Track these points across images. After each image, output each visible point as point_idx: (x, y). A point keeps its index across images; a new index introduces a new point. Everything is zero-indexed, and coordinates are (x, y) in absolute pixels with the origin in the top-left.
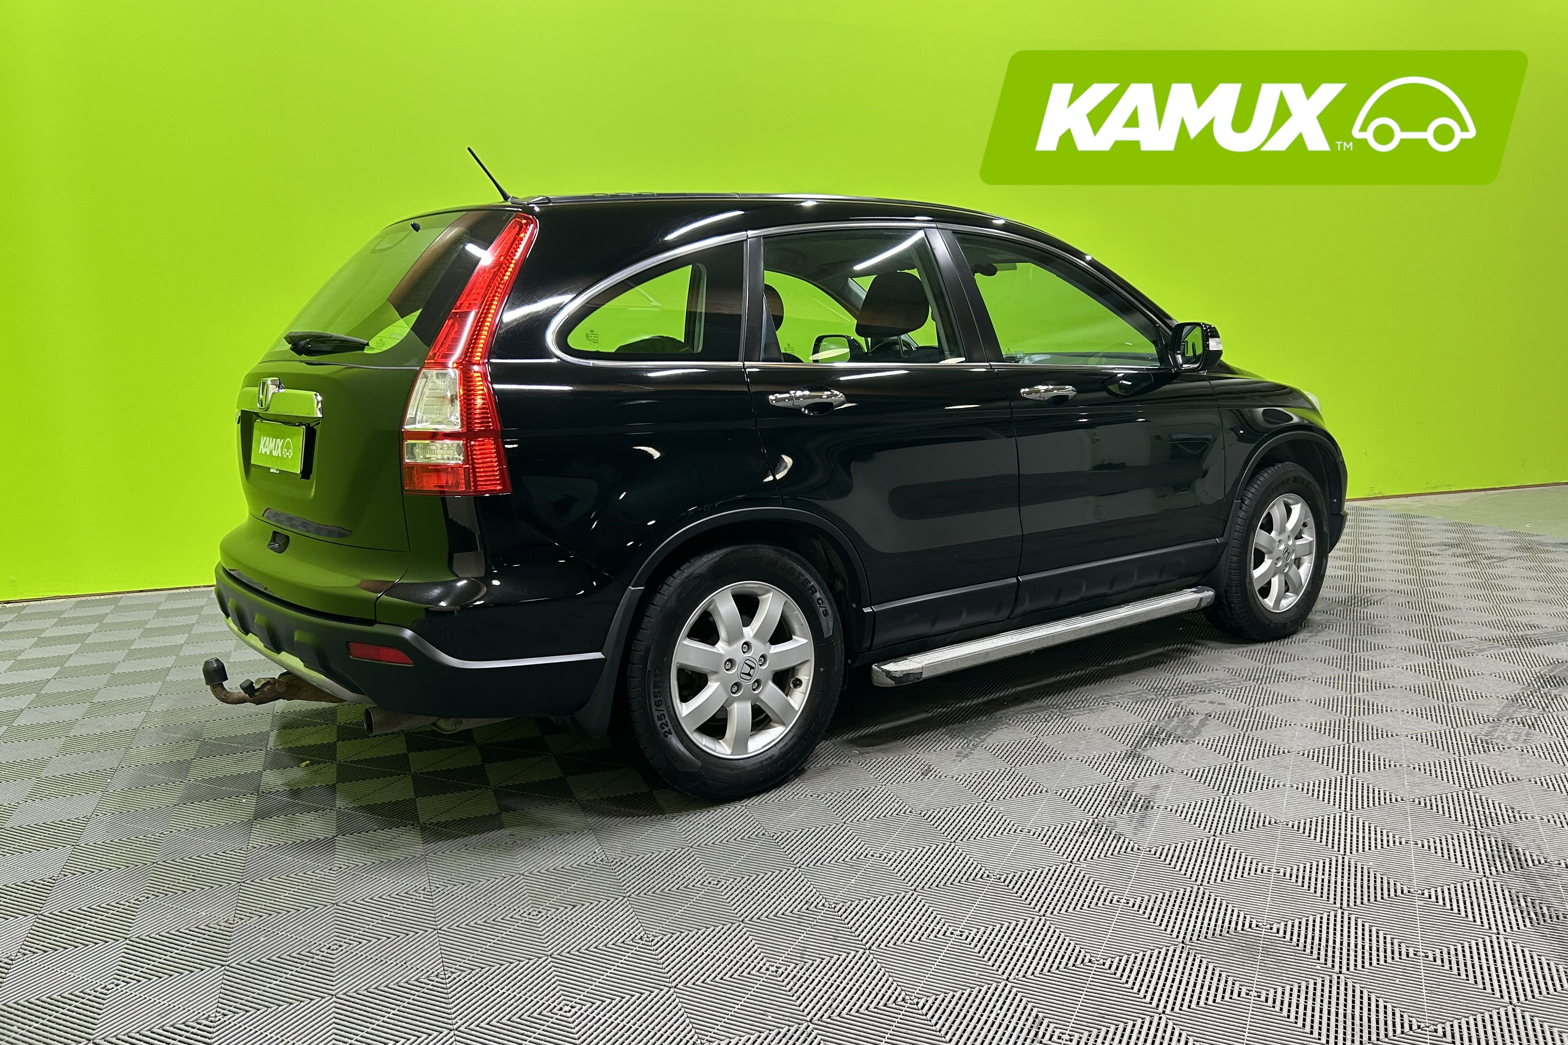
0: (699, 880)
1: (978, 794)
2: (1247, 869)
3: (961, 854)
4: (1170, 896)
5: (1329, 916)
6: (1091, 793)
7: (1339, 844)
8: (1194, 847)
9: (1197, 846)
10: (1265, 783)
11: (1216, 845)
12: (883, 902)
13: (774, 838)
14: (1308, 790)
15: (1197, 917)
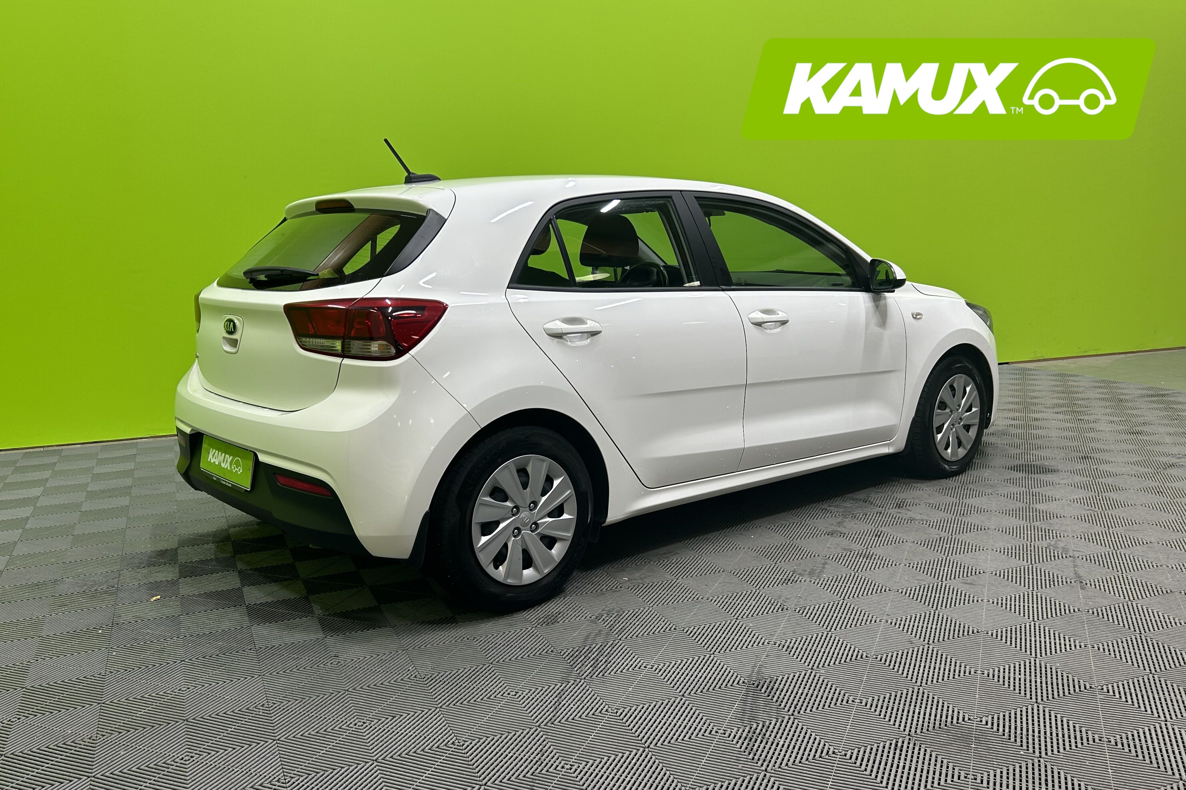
0: (500, 692)
1: (730, 612)
2: (957, 671)
3: (720, 664)
4: (896, 696)
5: (1027, 709)
6: (824, 610)
7: (1031, 649)
8: (912, 654)
9: (915, 653)
10: (967, 600)
11: (930, 652)
12: (657, 707)
13: (562, 654)
14: (1002, 604)
15: (919, 713)
